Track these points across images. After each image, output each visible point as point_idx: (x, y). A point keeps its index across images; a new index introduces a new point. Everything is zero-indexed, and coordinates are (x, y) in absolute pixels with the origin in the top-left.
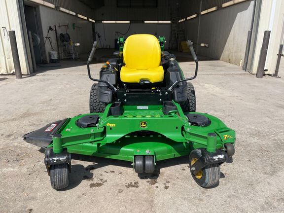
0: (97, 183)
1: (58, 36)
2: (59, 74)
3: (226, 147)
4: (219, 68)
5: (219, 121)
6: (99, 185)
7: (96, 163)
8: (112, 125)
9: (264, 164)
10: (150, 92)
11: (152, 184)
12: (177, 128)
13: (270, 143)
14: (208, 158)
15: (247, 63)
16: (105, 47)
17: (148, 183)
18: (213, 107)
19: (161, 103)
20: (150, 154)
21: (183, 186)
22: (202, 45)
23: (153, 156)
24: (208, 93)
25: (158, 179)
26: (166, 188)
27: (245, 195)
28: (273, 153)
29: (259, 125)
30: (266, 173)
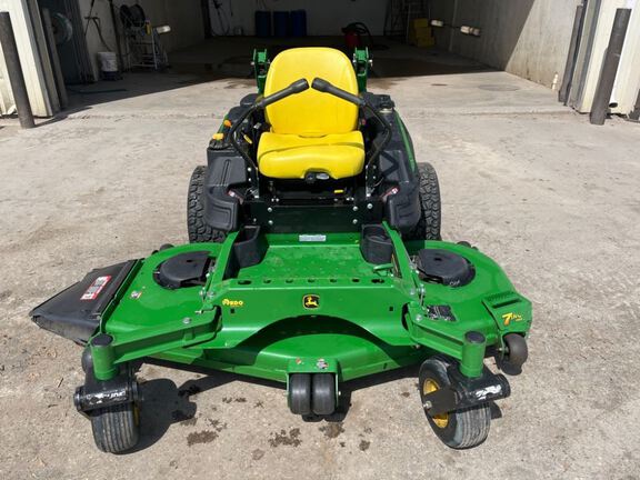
0: (204, 432)
1: (117, 12)
2: (119, 113)
3: (507, 344)
4: (501, 97)
5: (494, 269)
6: (208, 437)
7: (203, 376)
8: (236, 303)
9: (596, 379)
10: (330, 201)
11: (331, 436)
12: (391, 309)
13: (611, 318)
14: (463, 393)
15: (569, 86)
16: (231, 33)
17: (323, 434)
18: (483, 210)
19: (357, 229)
20: (326, 370)
21: (402, 442)
22: (465, 30)
23: (333, 375)
24: (473, 169)
25: (347, 422)
26: (364, 446)
27: (546, 469)
28: (617, 348)
29: (589, 264)
30: (596, 404)
